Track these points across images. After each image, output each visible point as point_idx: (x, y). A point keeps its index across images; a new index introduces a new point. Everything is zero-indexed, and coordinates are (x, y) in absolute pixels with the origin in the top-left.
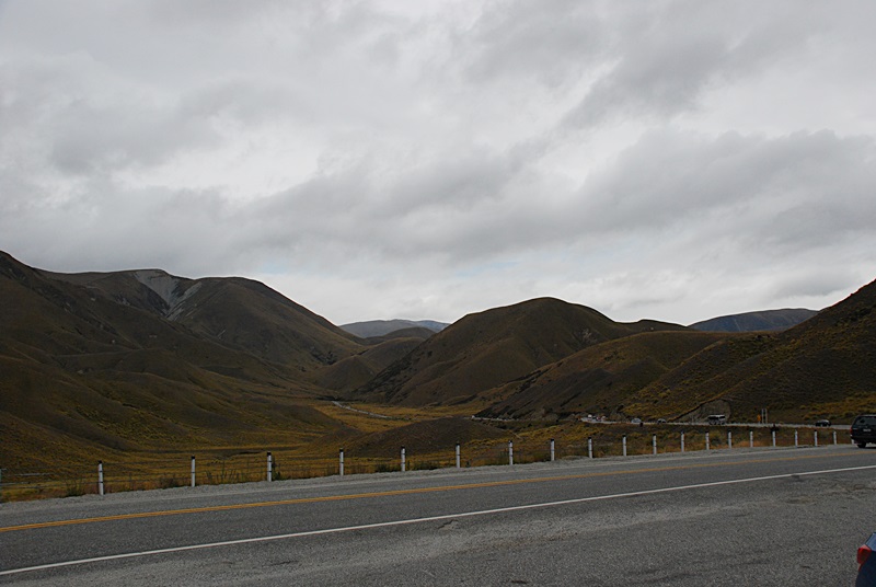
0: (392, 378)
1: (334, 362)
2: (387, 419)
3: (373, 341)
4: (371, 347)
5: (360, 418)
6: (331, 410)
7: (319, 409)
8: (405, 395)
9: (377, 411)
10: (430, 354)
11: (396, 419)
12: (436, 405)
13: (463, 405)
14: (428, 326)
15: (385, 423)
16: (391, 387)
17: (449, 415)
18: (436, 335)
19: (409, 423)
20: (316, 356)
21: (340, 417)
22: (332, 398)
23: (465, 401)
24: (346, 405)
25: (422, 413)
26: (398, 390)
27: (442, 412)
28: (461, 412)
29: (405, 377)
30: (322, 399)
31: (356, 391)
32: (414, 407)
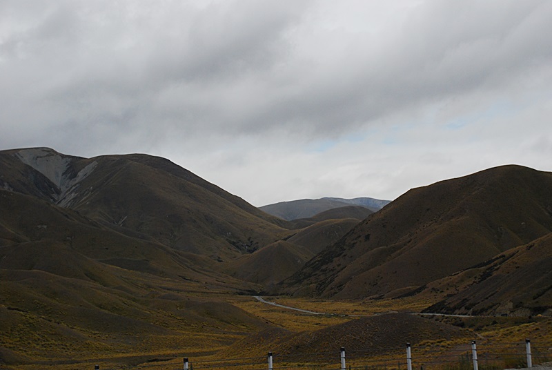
0: (323, 268)
1: (255, 249)
2: (320, 316)
3: (300, 223)
4: (297, 231)
5: (287, 316)
6: (255, 307)
7: (239, 306)
8: (340, 286)
9: (307, 306)
10: (367, 237)
11: (330, 316)
12: (376, 299)
13: (410, 298)
14: (364, 205)
15: (317, 321)
16: (322, 277)
17: (394, 309)
18: (373, 215)
19: (346, 320)
20: (234, 243)
21: (264, 315)
22: (253, 293)
23: (411, 294)
24: (270, 300)
25: (360, 308)
26: (331, 281)
27: (384, 306)
28: (409, 306)
29: (339, 265)
30: (241, 294)
31: (281, 283)
32: (350, 302)
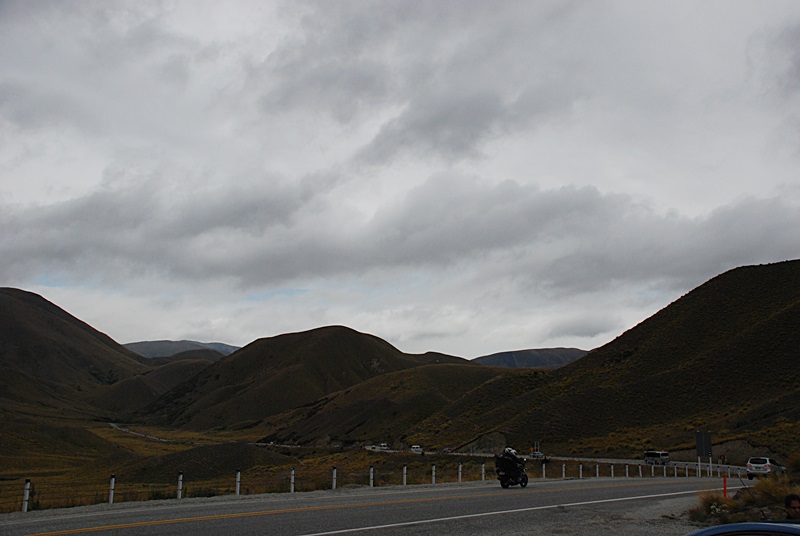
0: (175, 401)
1: (115, 381)
2: (168, 443)
3: (158, 361)
4: (155, 368)
5: (138, 442)
6: (109, 433)
7: (94, 431)
8: (189, 418)
9: (156, 434)
10: (218, 377)
11: (177, 443)
12: (219, 430)
13: (248, 430)
14: (217, 349)
15: (165, 447)
16: (174, 409)
17: (233, 440)
18: (224, 358)
19: (191, 447)
20: (95, 375)
21: (116, 440)
22: (109, 420)
23: (249, 426)
24: (124, 427)
25: (204, 437)
26: (181, 413)
27: (226, 436)
28: (247, 437)
29: (190, 399)
30: (98, 421)
31: (136, 413)
32: (197, 431)
